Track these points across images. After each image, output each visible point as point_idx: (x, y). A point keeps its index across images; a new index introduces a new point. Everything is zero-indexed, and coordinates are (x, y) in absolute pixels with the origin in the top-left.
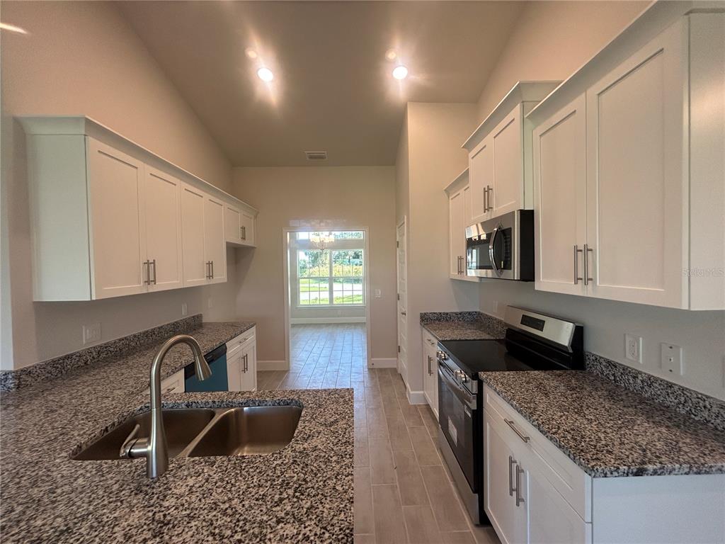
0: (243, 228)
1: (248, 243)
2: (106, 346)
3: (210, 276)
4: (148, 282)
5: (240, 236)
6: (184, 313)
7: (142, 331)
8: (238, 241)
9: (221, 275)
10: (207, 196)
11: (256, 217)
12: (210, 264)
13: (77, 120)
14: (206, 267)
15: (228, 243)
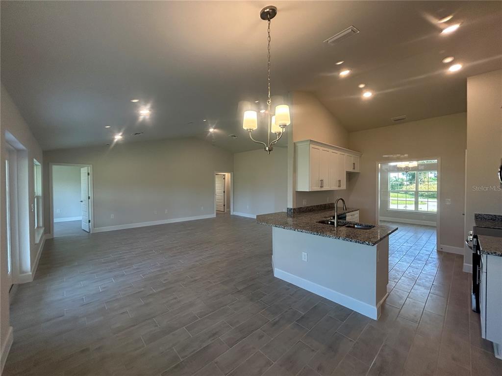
0: (354, 164)
1: (356, 171)
2: (308, 207)
3: (339, 186)
4: (321, 187)
5: (352, 167)
6: (327, 201)
7: (316, 205)
8: (351, 170)
9: (344, 186)
10: (339, 152)
11: (360, 157)
12: (340, 181)
13: (308, 141)
14: (338, 182)
15: (347, 172)
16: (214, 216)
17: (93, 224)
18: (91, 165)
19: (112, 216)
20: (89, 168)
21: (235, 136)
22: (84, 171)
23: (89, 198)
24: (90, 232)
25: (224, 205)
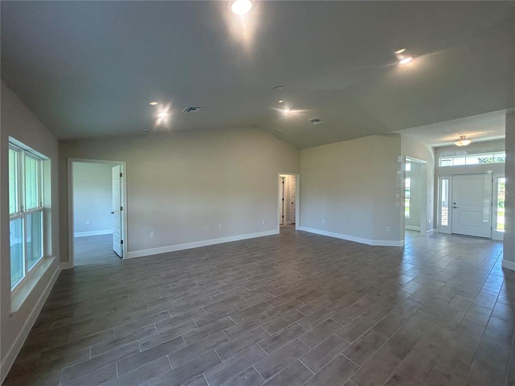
16: (277, 231)
17: (126, 245)
18: (125, 163)
19: (152, 235)
20: (122, 166)
21: (317, 121)
22: (116, 170)
23: (121, 209)
24: (123, 257)
25: (283, 217)
